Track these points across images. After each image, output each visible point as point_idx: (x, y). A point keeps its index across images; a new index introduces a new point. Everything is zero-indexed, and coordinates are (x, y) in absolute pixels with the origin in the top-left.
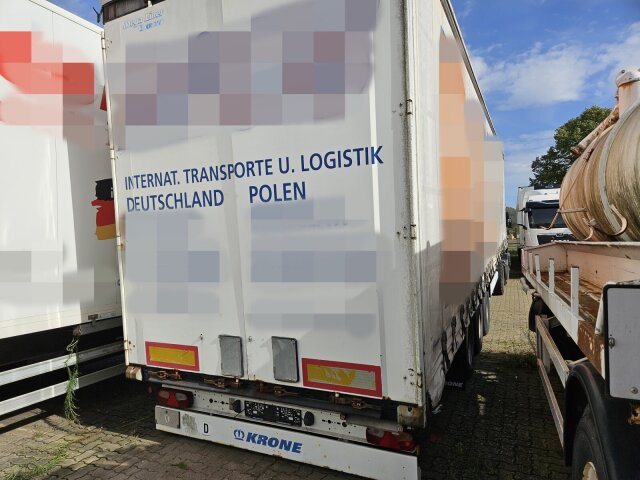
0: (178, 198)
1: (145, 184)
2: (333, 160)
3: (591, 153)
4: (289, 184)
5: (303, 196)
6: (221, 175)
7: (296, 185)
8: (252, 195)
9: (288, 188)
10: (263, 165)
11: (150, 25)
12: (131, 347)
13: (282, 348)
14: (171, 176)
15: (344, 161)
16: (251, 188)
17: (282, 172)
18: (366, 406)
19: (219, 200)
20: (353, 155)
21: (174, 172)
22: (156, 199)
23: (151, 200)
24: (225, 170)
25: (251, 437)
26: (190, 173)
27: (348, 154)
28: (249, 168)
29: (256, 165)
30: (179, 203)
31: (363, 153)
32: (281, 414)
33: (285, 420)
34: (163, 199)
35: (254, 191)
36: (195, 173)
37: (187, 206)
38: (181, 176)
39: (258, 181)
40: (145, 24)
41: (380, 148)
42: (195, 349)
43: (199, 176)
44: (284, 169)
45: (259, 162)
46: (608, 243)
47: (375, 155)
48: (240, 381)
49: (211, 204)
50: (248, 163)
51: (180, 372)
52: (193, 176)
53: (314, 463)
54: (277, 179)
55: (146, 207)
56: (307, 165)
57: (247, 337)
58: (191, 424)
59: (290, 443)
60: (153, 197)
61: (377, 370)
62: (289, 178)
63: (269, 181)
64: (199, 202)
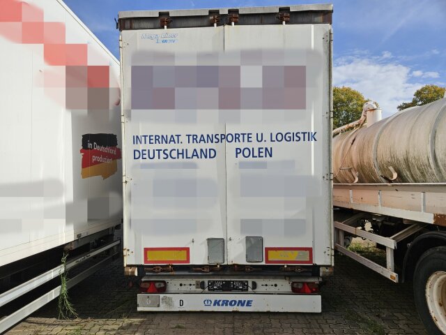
0: (180, 152)
1: (153, 141)
2: (290, 137)
3: (354, 141)
4: (262, 148)
5: (271, 156)
6: (215, 140)
7: (266, 149)
8: (237, 153)
9: (261, 150)
10: (246, 136)
11: (166, 41)
12: (129, 253)
13: (253, 242)
14: (176, 138)
15: (296, 138)
16: (237, 149)
17: (258, 141)
18: (304, 270)
19: (212, 155)
20: (301, 136)
21: (178, 136)
22: (161, 152)
23: (156, 152)
24: (219, 137)
25: (217, 303)
26: (191, 137)
27: (298, 135)
28: (236, 137)
29: (241, 136)
30: (181, 156)
31: (306, 135)
32: (234, 286)
33: (237, 289)
34: (168, 152)
35: (239, 151)
36: (195, 137)
37: (187, 158)
38: (184, 139)
39: (242, 145)
40: (160, 40)
41: (315, 133)
42: (187, 250)
43: (198, 140)
44: (260, 139)
45: (243, 134)
46: (388, 184)
47: (313, 137)
48: (221, 266)
49: (206, 157)
50: (236, 134)
51: (172, 266)
52: (194, 139)
53: (261, 311)
54: (255, 145)
55: (151, 156)
56: (274, 138)
57: (228, 238)
58: (169, 302)
59: (245, 301)
60: (159, 150)
61: (310, 250)
62: (263, 145)
63: (250, 146)
64: (197, 155)
